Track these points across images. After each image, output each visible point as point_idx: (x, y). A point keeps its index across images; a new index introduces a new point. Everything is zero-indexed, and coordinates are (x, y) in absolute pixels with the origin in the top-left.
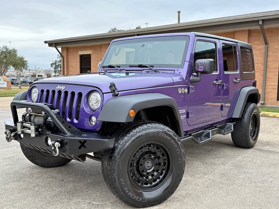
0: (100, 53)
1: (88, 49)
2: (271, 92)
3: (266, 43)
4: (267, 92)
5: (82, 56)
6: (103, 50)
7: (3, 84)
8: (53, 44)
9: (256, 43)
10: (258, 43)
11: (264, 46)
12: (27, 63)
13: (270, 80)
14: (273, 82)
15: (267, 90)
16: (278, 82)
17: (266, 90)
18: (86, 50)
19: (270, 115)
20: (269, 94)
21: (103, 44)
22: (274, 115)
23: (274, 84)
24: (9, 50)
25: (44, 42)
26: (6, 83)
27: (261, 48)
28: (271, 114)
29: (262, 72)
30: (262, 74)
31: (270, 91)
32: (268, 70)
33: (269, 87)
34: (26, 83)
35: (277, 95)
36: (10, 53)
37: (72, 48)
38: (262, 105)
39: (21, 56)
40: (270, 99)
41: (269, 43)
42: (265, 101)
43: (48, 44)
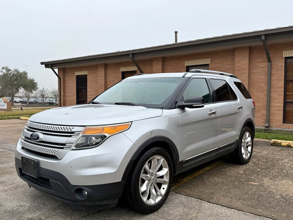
0: (96, 73)
1: (84, 70)
2: (276, 114)
3: (269, 61)
4: (271, 114)
5: (78, 77)
6: (98, 70)
7: (3, 105)
8: (49, 65)
9: (258, 60)
10: (260, 60)
11: (267, 64)
12: (37, 85)
13: (274, 101)
14: (278, 103)
15: (272, 112)
16: (283, 103)
17: (270, 111)
18: (82, 70)
19: (282, 144)
20: (273, 116)
21: (98, 64)
22: (287, 144)
23: (279, 105)
24: (20, 72)
25: (41, 63)
26: (6, 104)
27: (263, 66)
28: (284, 143)
29: (266, 92)
30: (266, 94)
31: (275, 112)
32: (272, 89)
33: (274, 108)
34: (36, 103)
35: (282, 117)
36: (20, 76)
37: (69, 69)
38: (267, 128)
39: (31, 78)
40: (276, 121)
41: (272, 61)
42: (270, 124)
43: (44, 65)
